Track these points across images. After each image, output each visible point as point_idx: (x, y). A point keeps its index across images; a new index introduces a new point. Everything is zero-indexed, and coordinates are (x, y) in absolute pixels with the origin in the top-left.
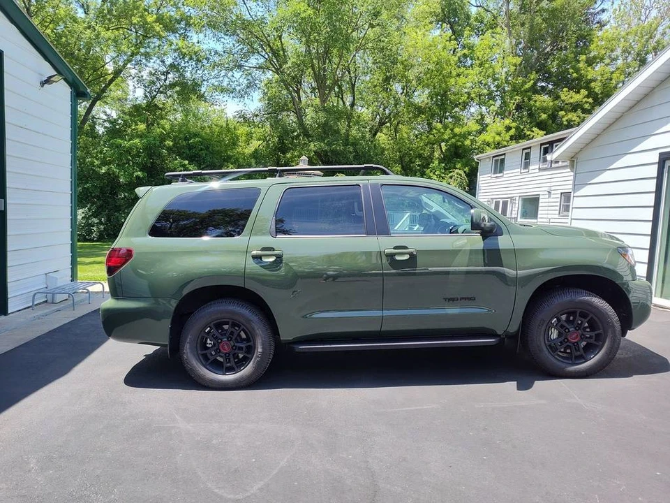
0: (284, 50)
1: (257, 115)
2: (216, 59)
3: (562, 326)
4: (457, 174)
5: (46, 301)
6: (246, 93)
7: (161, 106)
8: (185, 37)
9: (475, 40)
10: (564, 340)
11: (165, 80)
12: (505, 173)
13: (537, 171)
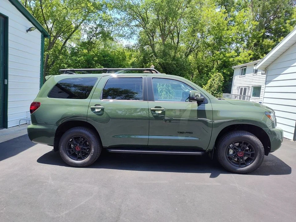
0: (148, 18)
1: (134, 47)
2: (118, 22)
3: (235, 149)
4: (218, 75)
5: (27, 123)
6: (131, 37)
7: (94, 42)
8: (105, 13)
9: (236, 13)
10: (236, 155)
11: (96, 31)
12: (246, 75)
13: (261, 74)
